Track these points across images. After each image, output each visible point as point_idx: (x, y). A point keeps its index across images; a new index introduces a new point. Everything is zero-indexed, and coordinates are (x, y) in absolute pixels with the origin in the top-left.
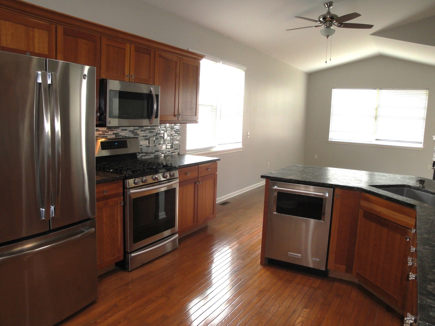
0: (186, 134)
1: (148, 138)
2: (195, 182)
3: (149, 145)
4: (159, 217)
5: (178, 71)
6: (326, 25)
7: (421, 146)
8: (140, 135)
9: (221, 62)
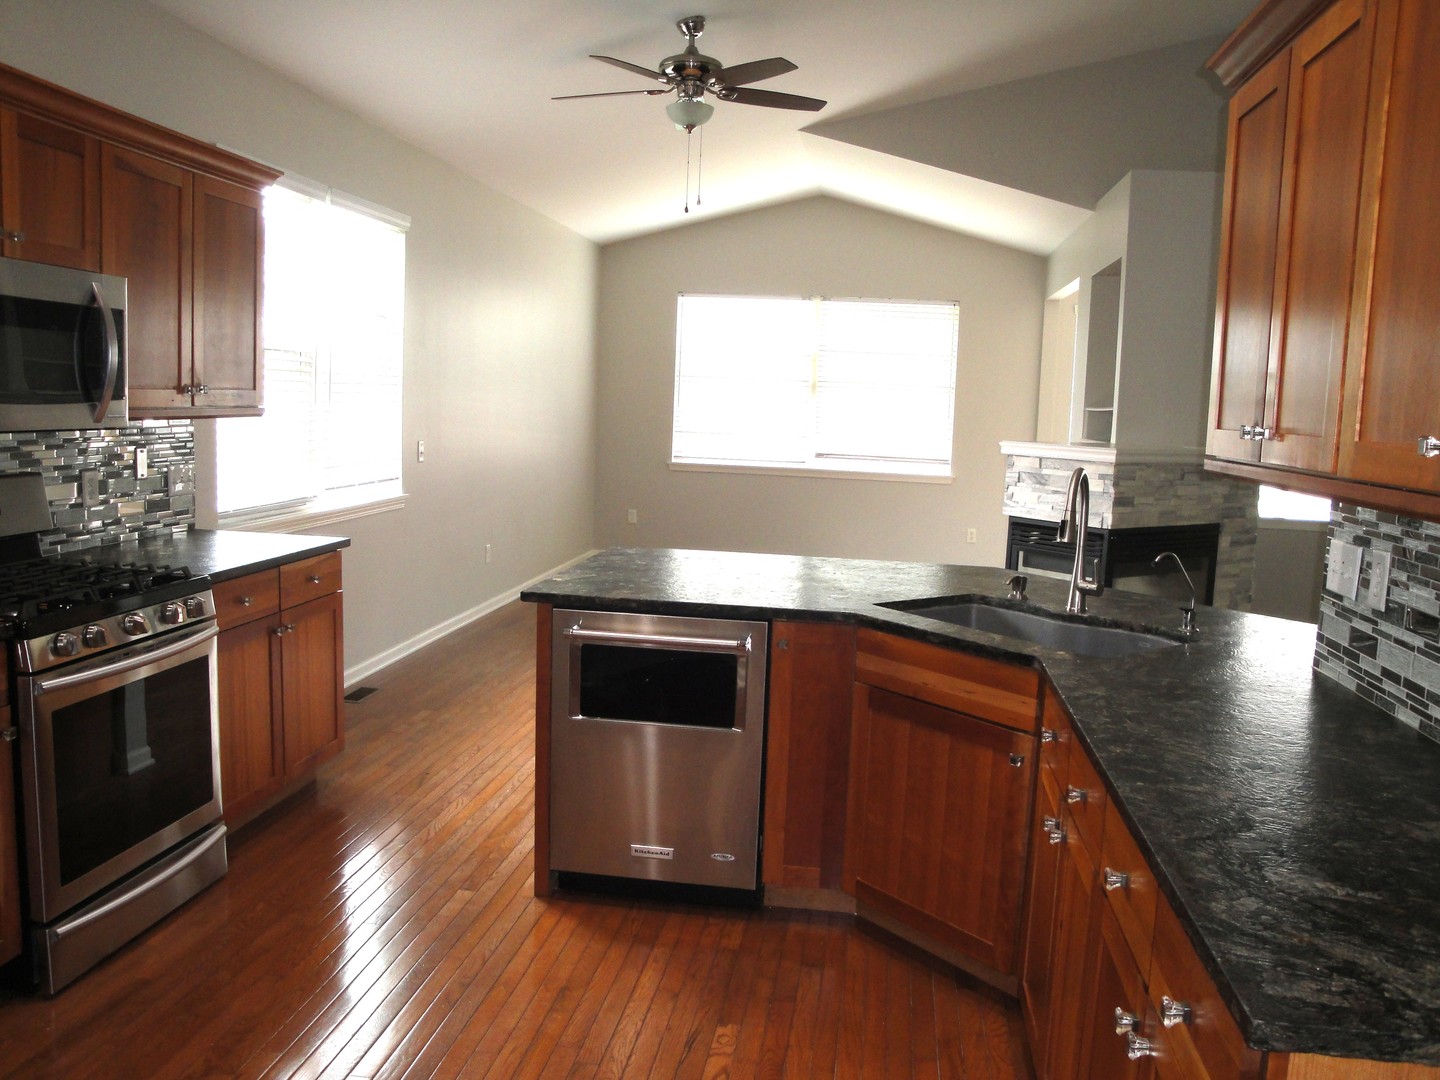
0: (215, 456)
1: (77, 472)
2: (272, 628)
3: (79, 501)
4: (126, 768)
5: (187, 223)
6: (684, 91)
7: (946, 471)
8: (45, 463)
9: (328, 198)
